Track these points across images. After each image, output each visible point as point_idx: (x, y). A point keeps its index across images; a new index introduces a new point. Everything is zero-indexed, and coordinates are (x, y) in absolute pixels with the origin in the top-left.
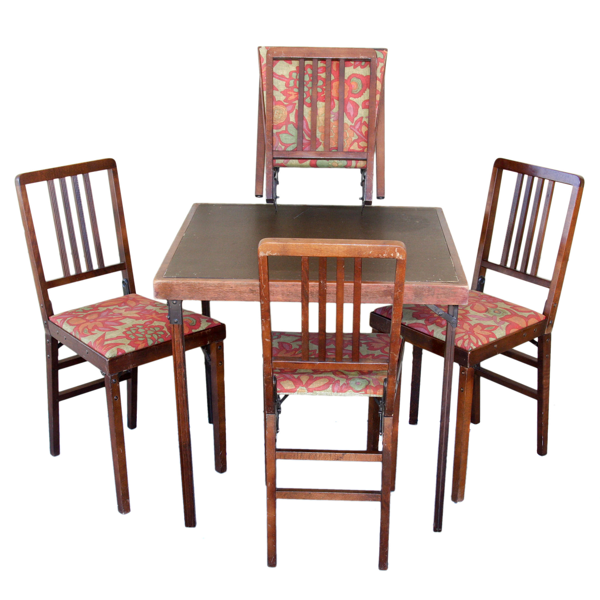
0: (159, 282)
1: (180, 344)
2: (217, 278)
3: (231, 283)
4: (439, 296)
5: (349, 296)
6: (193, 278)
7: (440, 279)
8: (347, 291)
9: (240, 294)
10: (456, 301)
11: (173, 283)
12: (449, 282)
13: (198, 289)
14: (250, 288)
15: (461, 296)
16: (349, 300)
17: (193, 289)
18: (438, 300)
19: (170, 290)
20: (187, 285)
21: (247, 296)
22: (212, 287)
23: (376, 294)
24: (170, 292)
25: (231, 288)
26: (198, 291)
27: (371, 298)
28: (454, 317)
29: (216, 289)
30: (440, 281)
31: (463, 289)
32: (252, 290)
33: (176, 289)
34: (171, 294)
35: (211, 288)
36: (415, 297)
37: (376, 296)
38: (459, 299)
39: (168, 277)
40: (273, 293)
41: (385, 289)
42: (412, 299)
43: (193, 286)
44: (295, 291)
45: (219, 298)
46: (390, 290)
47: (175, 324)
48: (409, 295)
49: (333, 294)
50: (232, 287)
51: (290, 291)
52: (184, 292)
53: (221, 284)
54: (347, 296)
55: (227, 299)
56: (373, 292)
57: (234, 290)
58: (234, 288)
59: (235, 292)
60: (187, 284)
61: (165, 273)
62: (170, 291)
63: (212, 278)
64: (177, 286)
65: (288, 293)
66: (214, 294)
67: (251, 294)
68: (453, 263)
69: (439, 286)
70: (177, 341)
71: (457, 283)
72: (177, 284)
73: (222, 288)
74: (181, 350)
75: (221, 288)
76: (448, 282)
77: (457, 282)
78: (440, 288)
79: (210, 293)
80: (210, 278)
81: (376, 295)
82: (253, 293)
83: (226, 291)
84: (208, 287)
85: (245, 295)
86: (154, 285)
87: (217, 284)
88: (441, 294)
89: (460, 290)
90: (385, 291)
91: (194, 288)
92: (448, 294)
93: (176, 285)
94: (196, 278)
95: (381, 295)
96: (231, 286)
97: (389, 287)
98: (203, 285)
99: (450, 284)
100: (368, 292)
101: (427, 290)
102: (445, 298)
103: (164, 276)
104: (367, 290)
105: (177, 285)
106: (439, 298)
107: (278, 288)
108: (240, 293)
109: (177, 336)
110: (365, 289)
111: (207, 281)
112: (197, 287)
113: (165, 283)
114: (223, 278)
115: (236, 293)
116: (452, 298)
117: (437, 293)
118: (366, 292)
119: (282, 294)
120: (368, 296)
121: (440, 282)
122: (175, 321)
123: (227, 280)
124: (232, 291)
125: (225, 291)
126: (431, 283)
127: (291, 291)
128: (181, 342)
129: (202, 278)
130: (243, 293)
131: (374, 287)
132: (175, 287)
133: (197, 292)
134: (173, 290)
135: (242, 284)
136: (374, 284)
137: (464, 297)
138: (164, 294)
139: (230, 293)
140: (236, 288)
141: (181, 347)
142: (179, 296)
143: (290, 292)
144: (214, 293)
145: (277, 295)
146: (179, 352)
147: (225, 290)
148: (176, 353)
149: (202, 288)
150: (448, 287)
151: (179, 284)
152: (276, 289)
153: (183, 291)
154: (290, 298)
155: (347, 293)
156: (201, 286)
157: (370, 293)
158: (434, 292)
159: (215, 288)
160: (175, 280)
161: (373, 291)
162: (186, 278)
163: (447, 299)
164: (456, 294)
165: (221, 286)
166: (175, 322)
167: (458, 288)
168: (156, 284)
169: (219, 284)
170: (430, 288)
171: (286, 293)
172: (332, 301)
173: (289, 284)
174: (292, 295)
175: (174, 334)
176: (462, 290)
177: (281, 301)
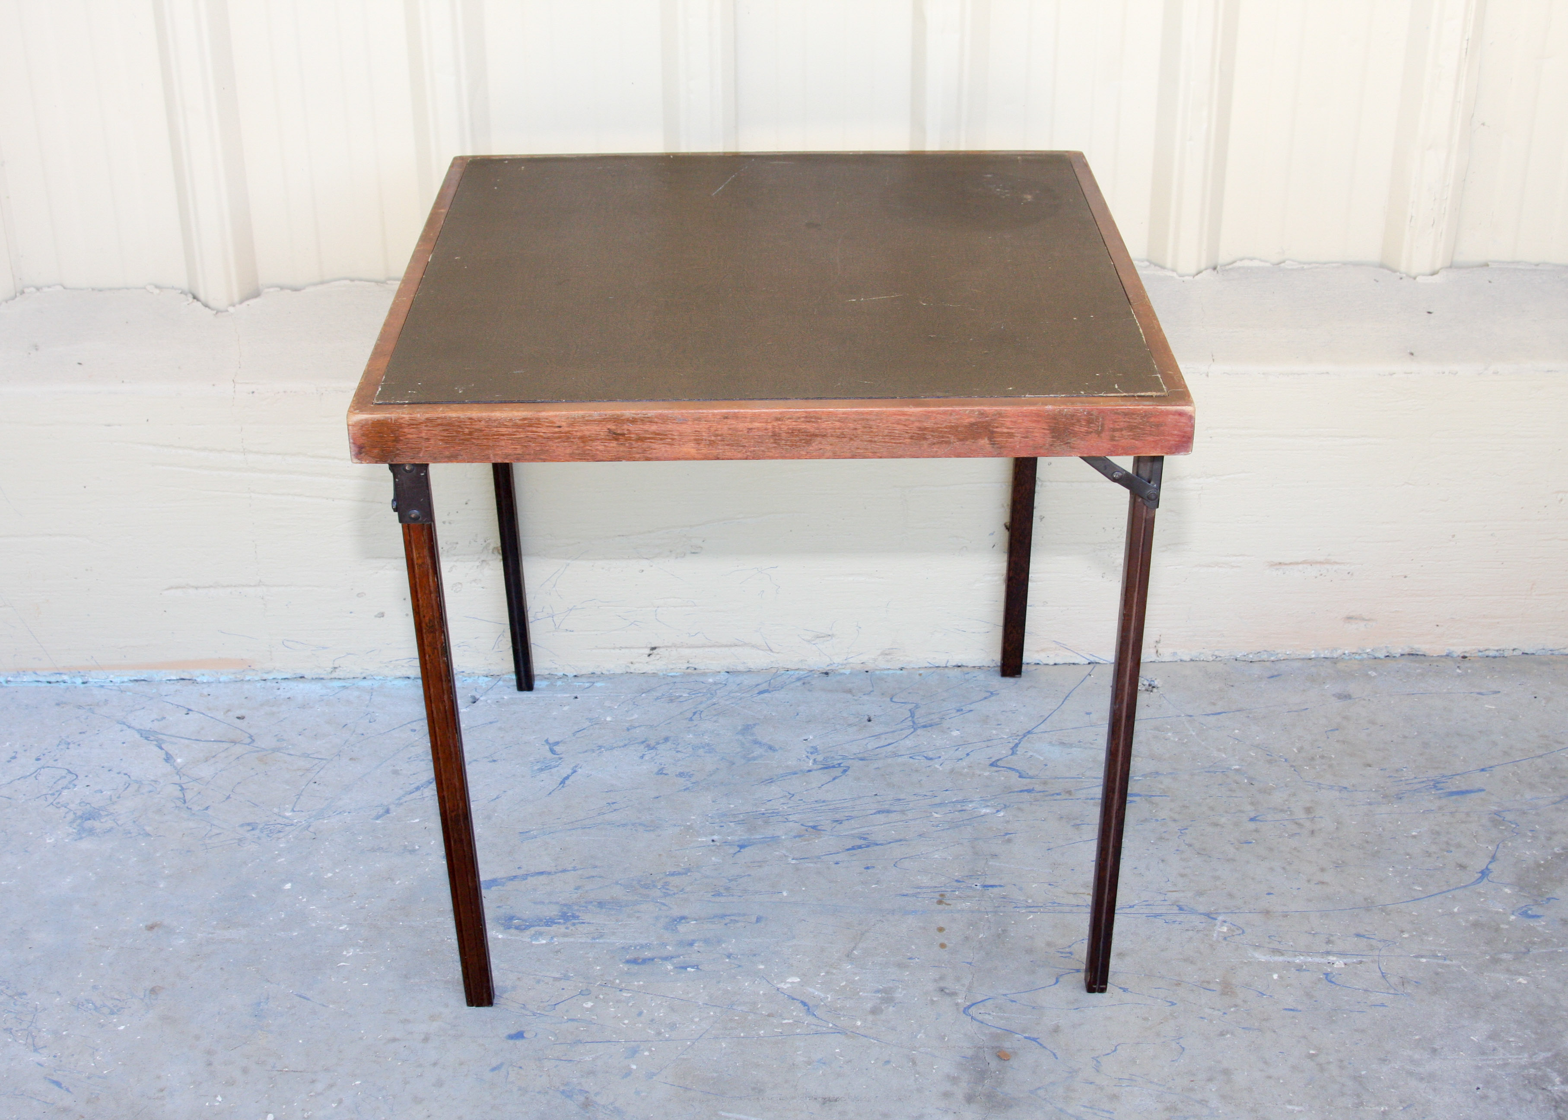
0: (362, 420)
1: (428, 573)
2: (519, 402)
3: (556, 416)
4: (1117, 434)
5: (875, 442)
6: (454, 402)
7: (1116, 387)
8: (871, 428)
9: (582, 445)
10: (1161, 446)
11: (402, 421)
12: (1143, 394)
13: (470, 433)
14: (609, 427)
15: (1176, 432)
16: (875, 451)
17: (455, 434)
18: (1114, 446)
19: (394, 438)
20: (439, 425)
21: (601, 448)
22: (506, 426)
23: (949, 433)
24: (394, 443)
25: (557, 430)
26: (467, 440)
27: (934, 444)
28: (1152, 483)
29: (517, 431)
30: (1116, 391)
31: (1181, 414)
32: (615, 433)
33: (409, 436)
34: (398, 449)
35: (503, 430)
36: (1053, 437)
37: (947, 439)
38: (1169, 441)
39: (386, 404)
40: (673, 439)
41: (973, 420)
42: (1044, 445)
43: (453, 426)
44: (730, 432)
45: (528, 457)
46: (987, 422)
47: (412, 524)
48: (1036, 435)
49: (832, 436)
50: (560, 427)
51: (717, 432)
52: (432, 442)
53: (530, 419)
54: (871, 441)
55: (549, 458)
56: (941, 428)
57: (566, 433)
58: (567, 429)
59: (569, 438)
60: (439, 421)
61: (380, 389)
62: (394, 441)
63: (505, 402)
64: (413, 428)
65: (713, 438)
66: (513, 447)
67: (614, 444)
68: (1141, 330)
69: (1117, 409)
70: (420, 566)
71: (1164, 396)
72: (412, 422)
73: (534, 429)
74: (432, 589)
75: (530, 429)
76: (1139, 394)
77: (1162, 394)
78: (1118, 414)
79: (503, 443)
80: (501, 402)
81: (948, 437)
82: (617, 440)
83: (545, 436)
84: (495, 429)
85: (597, 445)
86: (350, 427)
87: (520, 420)
88: (1121, 430)
89: (1171, 416)
90: (972, 425)
91: (458, 432)
92: (1140, 429)
93: (409, 425)
94: (464, 403)
95: (961, 436)
96: (558, 424)
97: (982, 414)
98: (483, 423)
99: (1147, 403)
100: (926, 429)
101: (1085, 420)
102: (1133, 439)
103: (375, 401)
104: (925, 424)
105: (413, 425)
106: (1117, 438)
107: (684, 426)
108: (583, 442)
109: (419, 553)
110: (919, 421)
111: (493, 411)
112: (467, 428)
113: (378, 421)
114: (534, 402)
115: (572, 441)
116: (1150, 438)
117: (1111, 426)
118: (920, 429)
119: (695, 440)
120: (925, 439)
121: (1119, 395)
122: (413, 516)
123: (547, 406)
124: (559, 438)
125: (541, 436)
126: (1095, 399)
127: (720, 433)
128: (430, 567)
129: (478, 402)
130: (591, 440)
131: (942, 416)
132: (406, 430)
133: (466, 443)
134: (401, 438)
135: (586, 418)
136: (942, 409)
137: (1184, 437)
138: (376, 451)
139: (557, 441)
140: (571, 429)
141: (431, 580)
142: (419, 453)
143: (717, 435)
144: (512, 444)
145: (683, 444)
146: (427, 592)
147: (542, 434)
148: (419, 596)
149: (481, 431)
150: (1140, 410)
151: (415, 422)
152: (678, 428)
153: (428, 439)
154: (719, 449)
155: (872, 432)
156: (477, 427)
157: (933, 431)
158: (1103, 425)
159: (514, 430)
160: (406, 412)
161: (939, 426)
162: (435, 403)
163: (1137, 442)
164: (1162, 428)
165: (530, 426)
166: (411, 518)
167: (1168, 413)
168: (353, 425)
169: (524, 419)
170: (1092, 415)
171: (707, 438)
172: (830, 454)
173: (714, 414)
174: (722, 443)
175: (412, 548)
176: (1177, 417)
177: (695, 459)
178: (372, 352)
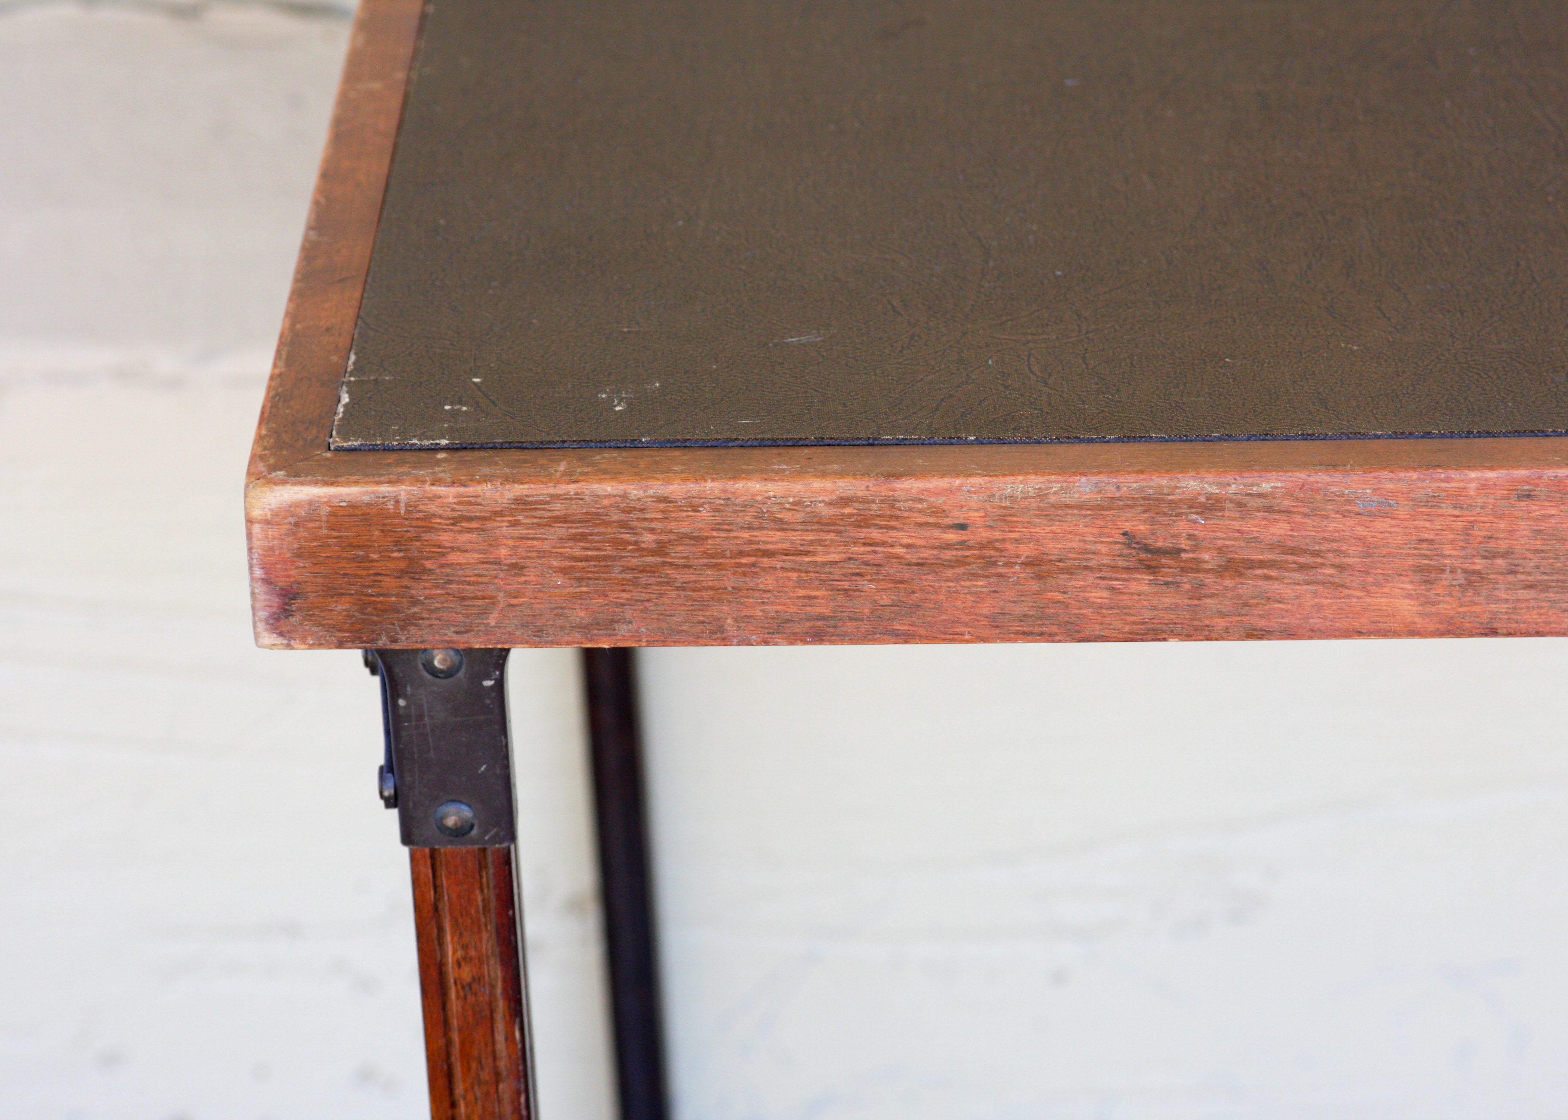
0: (297, 504)
1: (492, 1011)
2: (821, 443)
3: (950, 491)
6: (602, 445)
9: (1035, 586)
11: (433, 508)
13: (661, 549)
14: (1128, 526)
17: (609, 551)
19: (402, 565)
20: (557, 519)
21: (1099, 595)
22: (781, 525)
24: (406, 582)
25: (952, 536)
26: (650, 570)
29: (820, 542)
32: (1146, 549)
33: (453, 557)
34: (414, 602)
35: (772, 538)
39: (373, 449)
40: (1341, 568)
43: (607, 524)
44: (1538, 544)
45: (850, 627)
47: (446, 849)
50: (963, 527)
51: (1492, 545)
52: (531, 576)
53: (864, 501)
55: (922, 631)
57: (982, 547)
58: (985, 535)
59: (994, 564)
60: (558, 508)
61: (345, 399)
62: (401, 574)
63: (774, 444)
64: (470, 530)
65: (1479, 564)
66: (801, 593)
67: (1142, 583)
70: (466, 988)
72: (465, 510)
73: (875, 534)
74: (502, 1064)
75: (864, 533)
79: (768, 581)
80: (761, 444)
82: (1151, 569)
83: (913, 557)
84: (746, 535)
85: (1083, 589)
86: (257, 529)
87: (830, 504)
91: (619, 543)
93: (455, 521)
94: (634, 445)
96: (959, 517)
98: (704, 513)
103: (336, 441)
105: (470, 519)
107: (1381, 525)
108: (1039, 577)
109: (465, 947)
111: (735, 476)
112: (652, 531)
113: (353, 506)
114: (872, 443)
115: (1001, 576)
119: (1419, 569)
122: (451, 821)
123: (919, 457)
124: (961, 562)
125: (898, 557)
127: (1503, 546)
128: (499, 991)
129: (684, 445)
130: (1068, 571)
132: (445, 538)
133: (644, 579)
134: (429, 564)
135: (1052, 499)
138: (341, 606)
139: (950, 573)
140: (997, 535)
141: (500, 1038)
142: (484, 612)
143: (1493, 555)
144: (800, 584)
145: (1377, 584)
146: (485, 1075)
147: (899, 550)
148: (460, 1088)
149: (698, 539)
151: (476, 511)
152: (1361, 531)
153: (517, 568)
154: (1498, 600)
156: (685, 528)
159: (811, 537)
160: (448, 477)
162: (540, 446)
165: (863, 522)
166: (443, 829)
168: (267, 522)
169: (845, 501)
171: (1457, 563)
173: (1484, 486)
174: (1510, 578)
175: (441, 929)
177: (1413, 633)
178: (298, 271)
